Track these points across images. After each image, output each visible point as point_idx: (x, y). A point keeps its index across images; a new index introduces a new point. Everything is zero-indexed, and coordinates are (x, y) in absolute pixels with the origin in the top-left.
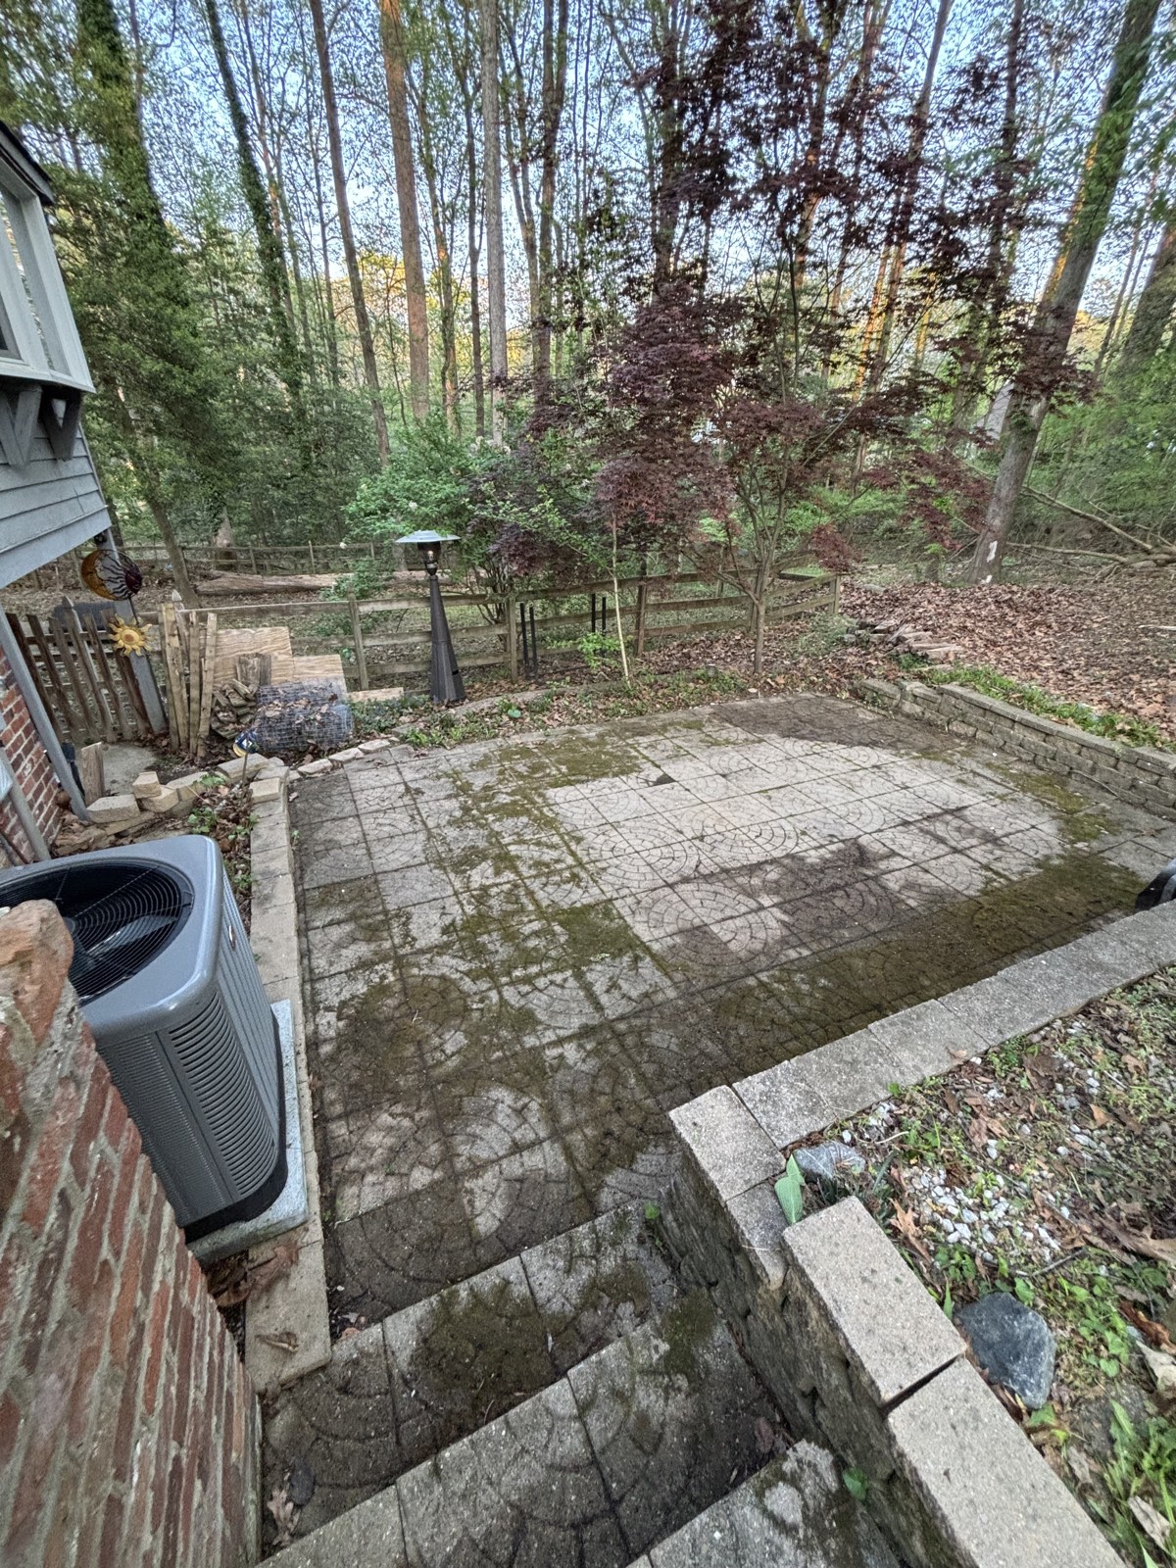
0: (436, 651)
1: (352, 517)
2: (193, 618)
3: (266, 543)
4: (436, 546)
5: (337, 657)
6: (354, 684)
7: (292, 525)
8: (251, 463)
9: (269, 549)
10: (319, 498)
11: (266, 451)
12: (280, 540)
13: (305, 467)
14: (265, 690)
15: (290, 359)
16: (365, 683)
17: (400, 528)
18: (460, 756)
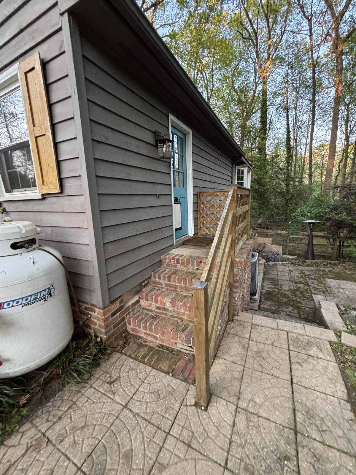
0: (308, 249)
1: (293, 216)
2: (253, 234)
3: (270, 222)
4: (313, 223)
5: (282, 246)
6: (284, 253)
7: (278, 218)
8: (272, 205)
9: (271, 224)
10: (288, 212)
11: (276, 201)
12: (274, 222)
13: (286, 204)
14: (264, 250)
15: (288, 179)
16: (287, 254)
17: (304, 219)
18: (305, 268)
